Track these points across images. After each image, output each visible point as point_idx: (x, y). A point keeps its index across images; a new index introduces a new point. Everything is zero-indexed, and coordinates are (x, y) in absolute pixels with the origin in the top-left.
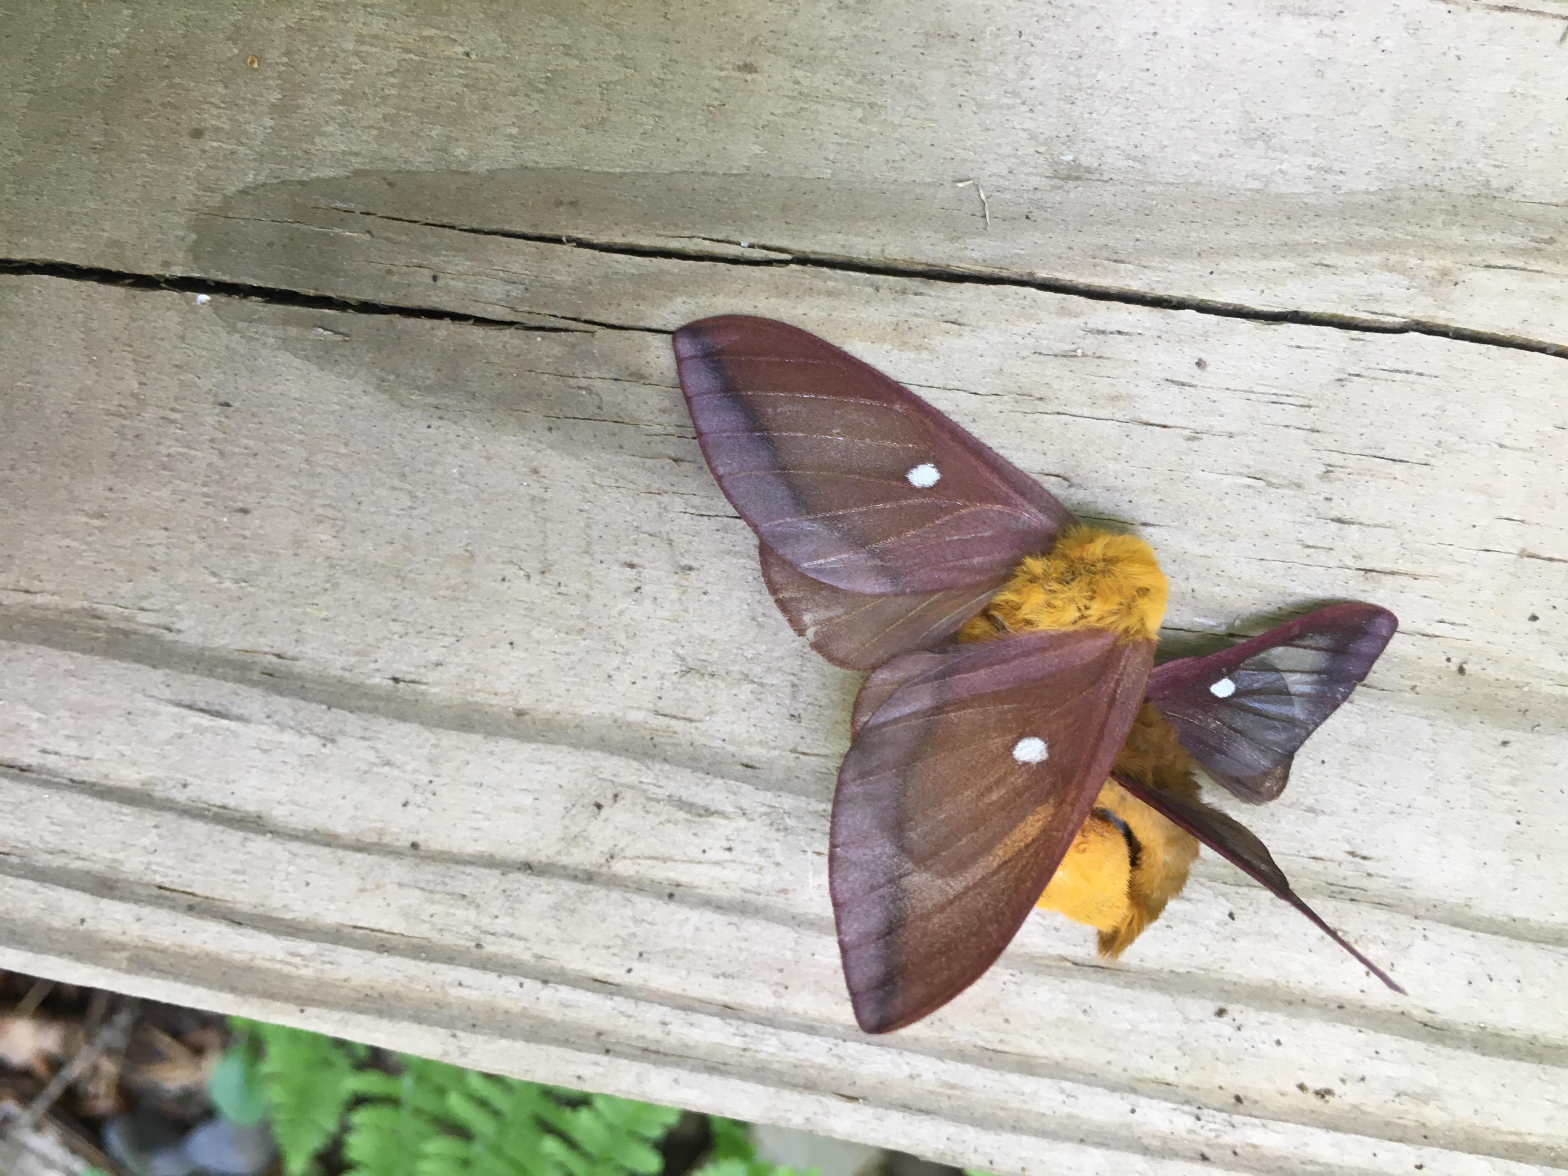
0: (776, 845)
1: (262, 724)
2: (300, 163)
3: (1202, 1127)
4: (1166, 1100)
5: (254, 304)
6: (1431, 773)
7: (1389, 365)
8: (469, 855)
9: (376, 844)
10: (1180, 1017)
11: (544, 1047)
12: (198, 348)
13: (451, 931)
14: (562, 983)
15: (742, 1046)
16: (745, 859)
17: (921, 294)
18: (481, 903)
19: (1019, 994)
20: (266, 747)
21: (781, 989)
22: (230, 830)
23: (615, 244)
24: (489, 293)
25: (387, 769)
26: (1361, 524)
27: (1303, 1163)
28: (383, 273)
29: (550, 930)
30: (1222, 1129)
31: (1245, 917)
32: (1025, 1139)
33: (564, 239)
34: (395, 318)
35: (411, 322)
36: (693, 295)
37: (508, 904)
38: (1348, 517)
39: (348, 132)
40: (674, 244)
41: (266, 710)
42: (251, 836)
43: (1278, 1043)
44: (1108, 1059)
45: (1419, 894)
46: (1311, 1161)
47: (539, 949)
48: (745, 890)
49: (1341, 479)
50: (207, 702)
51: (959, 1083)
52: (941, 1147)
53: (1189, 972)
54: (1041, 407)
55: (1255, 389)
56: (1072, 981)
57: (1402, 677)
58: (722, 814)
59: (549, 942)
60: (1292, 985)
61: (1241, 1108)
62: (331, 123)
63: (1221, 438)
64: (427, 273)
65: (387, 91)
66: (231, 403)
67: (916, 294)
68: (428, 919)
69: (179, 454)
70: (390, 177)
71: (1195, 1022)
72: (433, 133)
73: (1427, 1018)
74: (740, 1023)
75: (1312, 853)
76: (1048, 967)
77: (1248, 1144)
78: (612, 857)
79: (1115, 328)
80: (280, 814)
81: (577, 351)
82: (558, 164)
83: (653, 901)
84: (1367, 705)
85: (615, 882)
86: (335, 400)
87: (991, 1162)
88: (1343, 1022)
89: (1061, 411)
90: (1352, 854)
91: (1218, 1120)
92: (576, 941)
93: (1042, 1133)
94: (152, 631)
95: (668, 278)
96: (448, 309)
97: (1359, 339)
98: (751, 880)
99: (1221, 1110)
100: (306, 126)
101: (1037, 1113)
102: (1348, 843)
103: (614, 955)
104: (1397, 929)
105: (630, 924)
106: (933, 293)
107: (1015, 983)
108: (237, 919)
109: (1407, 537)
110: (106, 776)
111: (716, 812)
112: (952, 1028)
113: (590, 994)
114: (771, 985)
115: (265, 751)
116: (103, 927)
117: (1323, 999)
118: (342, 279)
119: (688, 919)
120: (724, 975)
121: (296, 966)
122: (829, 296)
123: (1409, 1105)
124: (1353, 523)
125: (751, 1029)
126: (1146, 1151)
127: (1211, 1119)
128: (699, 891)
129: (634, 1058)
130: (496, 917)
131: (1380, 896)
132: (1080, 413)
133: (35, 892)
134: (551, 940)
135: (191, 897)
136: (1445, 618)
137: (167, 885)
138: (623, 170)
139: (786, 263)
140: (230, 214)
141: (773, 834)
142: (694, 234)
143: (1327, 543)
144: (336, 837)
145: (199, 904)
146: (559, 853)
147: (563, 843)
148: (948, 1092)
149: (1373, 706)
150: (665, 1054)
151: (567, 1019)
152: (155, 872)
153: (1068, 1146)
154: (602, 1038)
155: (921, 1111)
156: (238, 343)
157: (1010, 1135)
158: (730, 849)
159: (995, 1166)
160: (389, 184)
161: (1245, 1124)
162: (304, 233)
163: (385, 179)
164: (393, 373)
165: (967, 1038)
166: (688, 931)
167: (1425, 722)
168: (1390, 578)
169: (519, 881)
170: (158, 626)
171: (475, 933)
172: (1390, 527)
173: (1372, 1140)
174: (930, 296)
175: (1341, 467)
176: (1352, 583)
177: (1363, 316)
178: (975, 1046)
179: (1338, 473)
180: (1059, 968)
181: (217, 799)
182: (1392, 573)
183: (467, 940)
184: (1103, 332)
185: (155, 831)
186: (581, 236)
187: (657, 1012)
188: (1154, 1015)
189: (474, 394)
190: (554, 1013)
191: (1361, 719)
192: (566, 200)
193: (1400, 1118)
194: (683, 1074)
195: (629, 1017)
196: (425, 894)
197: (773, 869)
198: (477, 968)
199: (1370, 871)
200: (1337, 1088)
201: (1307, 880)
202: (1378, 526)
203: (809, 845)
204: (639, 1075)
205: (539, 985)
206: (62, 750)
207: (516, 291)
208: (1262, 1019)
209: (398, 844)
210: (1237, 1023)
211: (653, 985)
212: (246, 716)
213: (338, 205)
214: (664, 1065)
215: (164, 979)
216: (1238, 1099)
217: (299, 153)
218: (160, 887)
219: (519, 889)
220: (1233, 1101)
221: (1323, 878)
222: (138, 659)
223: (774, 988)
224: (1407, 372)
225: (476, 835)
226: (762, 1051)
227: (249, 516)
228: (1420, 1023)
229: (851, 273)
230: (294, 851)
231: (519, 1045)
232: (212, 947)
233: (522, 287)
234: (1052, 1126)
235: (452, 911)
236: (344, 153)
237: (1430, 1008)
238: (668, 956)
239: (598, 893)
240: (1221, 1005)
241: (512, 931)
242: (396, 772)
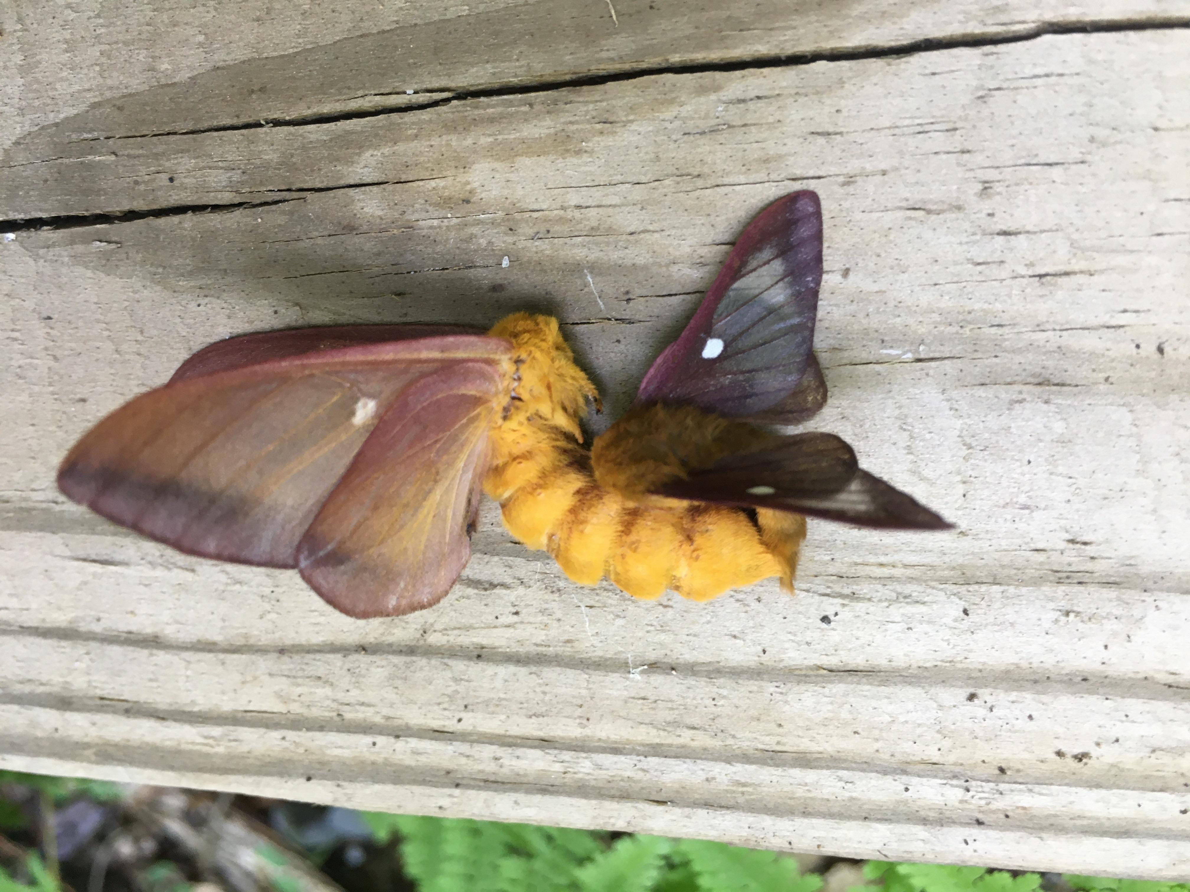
0: (555, 605)
1: (139, 565)
2: (50, 108)
3: (973, 797)
4: (935, 777)
5: (46, 233)
6: (1138, 457)
7: (1028, 72)
8: (318, 645)
9: (245, 646)
10: (935, 705)
11: (407, 787)
12: (17, 277)
13: (316, 706)
14: (410, 736)
15: (562, 770)
16: (531, 619)
17: (571, 102)
18: (334, 681)
19: (786, 702)
20: (147, 583)
21: (585, 722)
22: (139, 649)
23: (306, 116)
24: (215, 182)
25: (237, 587)
26: (1028, 232)
27: (1071, 819)
28: (132, 184)
29: (390, 695)
30: (991, 796)
31: (979, 611)
32: (814, 821)
33: (263, 122)
34: (151, 220)
35: (162, 221)
36: (377, 147)
37: (353, 680)
38: (1013, 229)
39: (78, 73)
40: (353, 105)
41: (139, 554)
42: (155, 651)
43: (1030, 717)
44: (876, 748)
45: (1144, 570)
46: (1079, 816)
47: (386, 711)
48: (537, 645)
49: (999, 193)
50: (97, 554)
51: (749, 781)
52: (745, 834)
53: (936, 666)
54: (700, 183)
55: (898, 124)
56: (830, 686)
57: (1094, 370)
58: (503, 585)
59: (392, 705)
60: (1034, 665)
61: (1006, 778)
62: (64, 69)
63: (875, 177)
64: (165, 177)
65: (98, 32)
66: (52, 316)
67: (566, 104)
68: (297, 698)
69: (26, 364)
70: (118, 103)
71: (950, 708)
72: (141, 57)
73: (1171, 679)
74: (556, 752)
75: (1033, 546)
76: (806, 676)
77: (1018, 808)
78: (425, 632)
79: (753, 94)
80: (170, 632)
81: (295, 217)
82: (243, 58)
83: (465, 662)
84: (1064, 402)
85: (430, 652)
86: (125, 297)
87: (790, 843)
88: (1090, 692)
89: (719, 183)
90: (1072, 541)
91: (986, 789)
92: (414, 702)
93: (831, 816)
94: (44, 505)
95: (353, 137)
96: (189, 204)
97: (992, 54)
98: (540, 636)
99: (988, 781)
100: (47, 77)
101: (822, 799)
102: (1067, 532)
103: (445, 709)
104: (1128, 603)
105: (451, 683)
106: (581, 99)
107: (781, 693)
108: (161, 716)
109: (1075, 236)
110: (44, 620)
111: (498, 585)
112: (734, 737)
113: (433, 742)
114: (575, 719)
115: (146, 585)
116: (71, 733)
117: (1067, 674)
118: (103, 197)
119: (496, 673)
120: (535, 715)
121: (212, 747)
122: (492, 122)
123: (1166, 759)
124: (1020, 233)
125: (567, 756)
126: (924, 821)
127: (980, 789)
128: (500, 650)
129: (480, 788)
130: (348, 691)
131: (1107, 575)
132: (737, 181)
133: (19, 713)
134: (394, 704)
135: (125, 703)
136: (1128, 307)
137: (106, 696)
138: (295, 50)
139: (447, 100)
140: (12, 164)
141: (551, 597)
142: (367, 92)
143: (997, 257)
144: (215, 644)
145: (132, 708)
146: (383, 634)
147: (384, 626)
148: (741, 789)
149: (1069, 402)
150: (503, 783)
151: (420, 764)
152: (96, 687)
153: (853, 824)
154: (451, 775)
155: (722, 807)
156: (44, 267)
157: (802, 820)
158: (517, 613)
159: (794, 846)
160: (119, 108)
161: (1012, 791)
162: (67, 166)
163: (114, 106)
164: (161, 266)
165: (749, 743)
166: (498, 683)
167: (1124, 410)
168: (1065, 279)
169: (357, 660)
170: (49, 502)
171: (334, 705)
172: (1057, 230)
173: (1136, 793)
174: (579, 102)
175: (999, 181)
176: (1028, 290)
177: (992, 29)
178: (757, 750)
179: (998, 188)
180: (817, 676)
181: (123, 627)
182: (1067, 274)
183: (329, 711)
184: (743, 101)
185: (87, 657)
186: (275, 116)
187: (489, 751)
188: (910, 706)
189: (225, 270)
190: (409, 761)
191: (1059, 417)
192: (256, 88)
193: (1158, 771)
194: (520, 797)
195: (468, 756)
196: (291, 680)
197: (555, 624)
198: (343, 732)
199: (1092, 555)
200: (1094, 752)
201: (1033, 571)
202: (1044, 231)
203: (581, 601)
204: (486, 801)
205: (392, 740)
206: (9, 605)
207: (236, 176)
208: (1011, 699)
209: (260, 643)
210: (989, 705)
211: (481, 729)
212: (126, 560)
213: (86, 136)
214: (505, 791)
215: (122, 765)
216: (1002, 770)
217: (49, 101)
218: (102, 699)
219: (359, 667)
220: (998, 772)
221: (1047, 567)
222: (42, 529)
223: (578, 721)
224: (1047, 75)
225: (317, 629)
226: (580, 772)
227: (88, 403)
228: (1165, 685)
229: (505, 97)
230: (188, 659)
231: (389, 788)
232: (150, 738)
233: (240, 171)
234: (836, 810)
235: (313, 690)
236: (79, 92)
237: (1172, 671)
238: (487, 705)
239: (421, 662)
240: (972, 690)
241: (362, 700)
242: (245, 588)
